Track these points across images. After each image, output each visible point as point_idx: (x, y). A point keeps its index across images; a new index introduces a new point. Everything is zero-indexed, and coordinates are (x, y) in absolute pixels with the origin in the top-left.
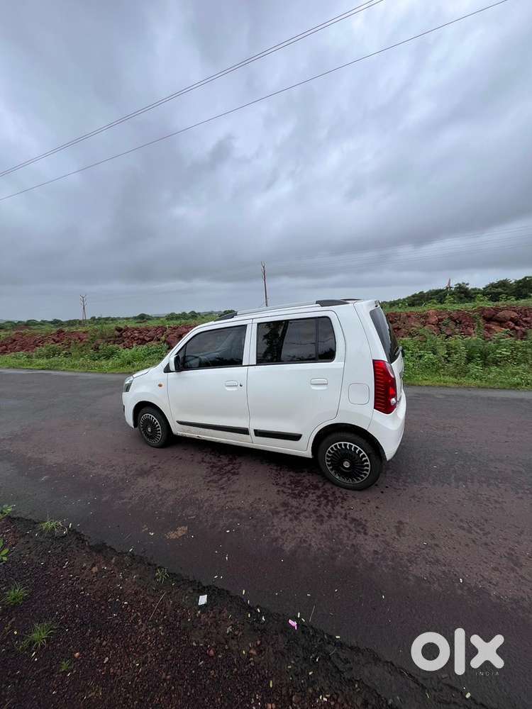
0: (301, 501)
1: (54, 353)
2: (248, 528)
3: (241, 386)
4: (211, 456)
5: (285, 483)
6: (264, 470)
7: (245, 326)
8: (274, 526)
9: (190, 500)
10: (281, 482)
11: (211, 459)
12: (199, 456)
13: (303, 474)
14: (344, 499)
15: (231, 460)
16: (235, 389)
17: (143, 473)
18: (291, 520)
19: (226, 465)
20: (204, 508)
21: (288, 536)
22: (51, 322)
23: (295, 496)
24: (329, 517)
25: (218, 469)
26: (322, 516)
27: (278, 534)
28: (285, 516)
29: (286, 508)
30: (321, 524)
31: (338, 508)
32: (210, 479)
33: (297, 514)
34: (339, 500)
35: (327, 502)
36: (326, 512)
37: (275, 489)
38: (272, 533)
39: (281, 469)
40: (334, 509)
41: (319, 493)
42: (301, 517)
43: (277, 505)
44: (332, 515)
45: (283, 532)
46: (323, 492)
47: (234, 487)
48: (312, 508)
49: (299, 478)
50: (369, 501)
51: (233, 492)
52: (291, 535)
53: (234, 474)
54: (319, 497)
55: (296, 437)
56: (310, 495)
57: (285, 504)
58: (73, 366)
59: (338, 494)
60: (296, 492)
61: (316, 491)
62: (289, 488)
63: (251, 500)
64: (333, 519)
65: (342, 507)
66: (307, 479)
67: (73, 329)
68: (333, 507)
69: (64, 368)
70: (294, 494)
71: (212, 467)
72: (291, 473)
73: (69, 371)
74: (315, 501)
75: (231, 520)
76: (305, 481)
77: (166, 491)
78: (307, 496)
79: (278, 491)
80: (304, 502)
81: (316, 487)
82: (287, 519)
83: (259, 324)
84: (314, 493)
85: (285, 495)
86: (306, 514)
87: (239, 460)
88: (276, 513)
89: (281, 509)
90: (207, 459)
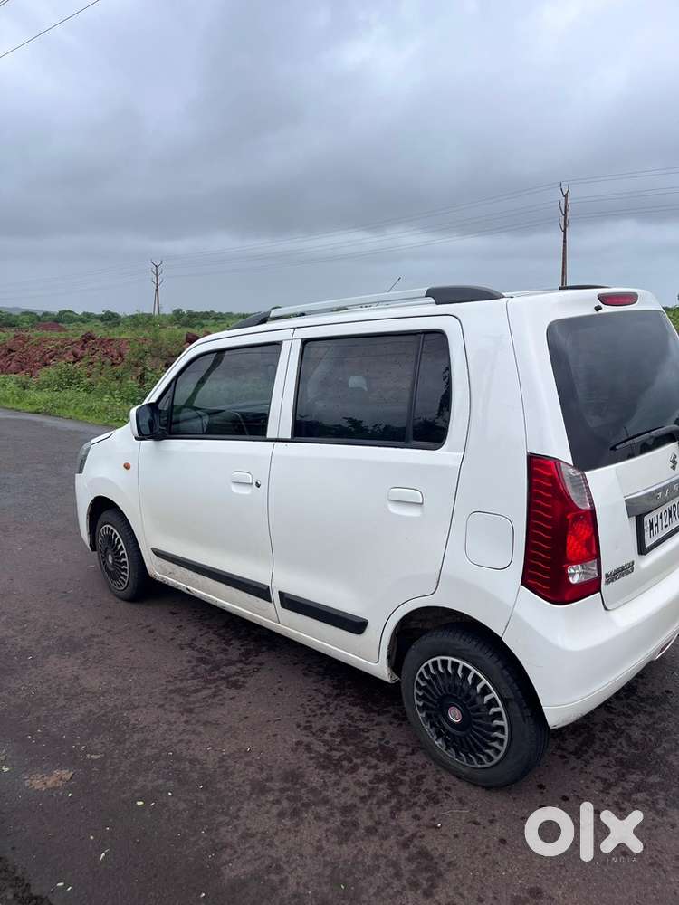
0: (334, 778)
1: (69, 380)
2: (182, 806)
3: (258, 486)
4: (215, 638)
5: (323, 730)
6: (300, 689)
7: (278, 344)
8: (237, 817)
9: (114, 719)
10: (317, 725)
11: (209, 643)
12: (190, 631)
13: (377, 719)
14: (434, 800)
15: (247, 654)
16: (246, 491)
17: (69, 646)
18: (281, 815)
19: (232, 663)
20: (128, 745)
21: (252, 847)
22: (101, 318)
23: (327, 763)
24: (371, 831)
25: (208, 667)
26: (355, 825)
27: (235, 838)
28: (278, 802)
29: (288, 785)
30: (340, 844)
31: (405, 818)
32: (179, 685)
33: (303, 805)
34: (422, 799)
35: (389, 797)
36: (371, 817)
37: (296, 736)
38: (223, 830)
39: (337, 695)
40: (393, 818)
41: (385, 768)
42: (308, 815)
43: (275, 773)
44: (381, 829)
45: (247, 836)
46: (394, 771)
47: (215, 714)
48: (347, 799)
49: (362, 725)
50: (492, 822)
51: (205, 724)
52: (259, 848)
53: (235, 685)
54: (378, 779)
55: (357, 626)
56: (363, 770)
57: (293, 777)
58: (89, 411)
59: (430, 783)
60: (336, 755)
61: (381, 764)
62: (326, 743)
63: (229, 747)
64: (376, 838)
65: (416, 817)
66: (381, 731)
67: (114, 333)
68: (398, 809)
69: (72, 414)
70: (328, 757)
71: (201, 660)
72: (356, 711)
73: (78, 420)
74: (364, 785)
75: (160, 782)
76: (375, 735)
77: (84, 691)
78: (354, 769)
79: (299, 743)
80: (337, 784)
81: (389, 755)
82: (275, 810)
83: (305, 342)
84: (375, 767)
85: (307, 755)
86: (323, 810)
87: (262, 658)
88: (260, 789)
89: (277, 785)
90: (200, 643)
